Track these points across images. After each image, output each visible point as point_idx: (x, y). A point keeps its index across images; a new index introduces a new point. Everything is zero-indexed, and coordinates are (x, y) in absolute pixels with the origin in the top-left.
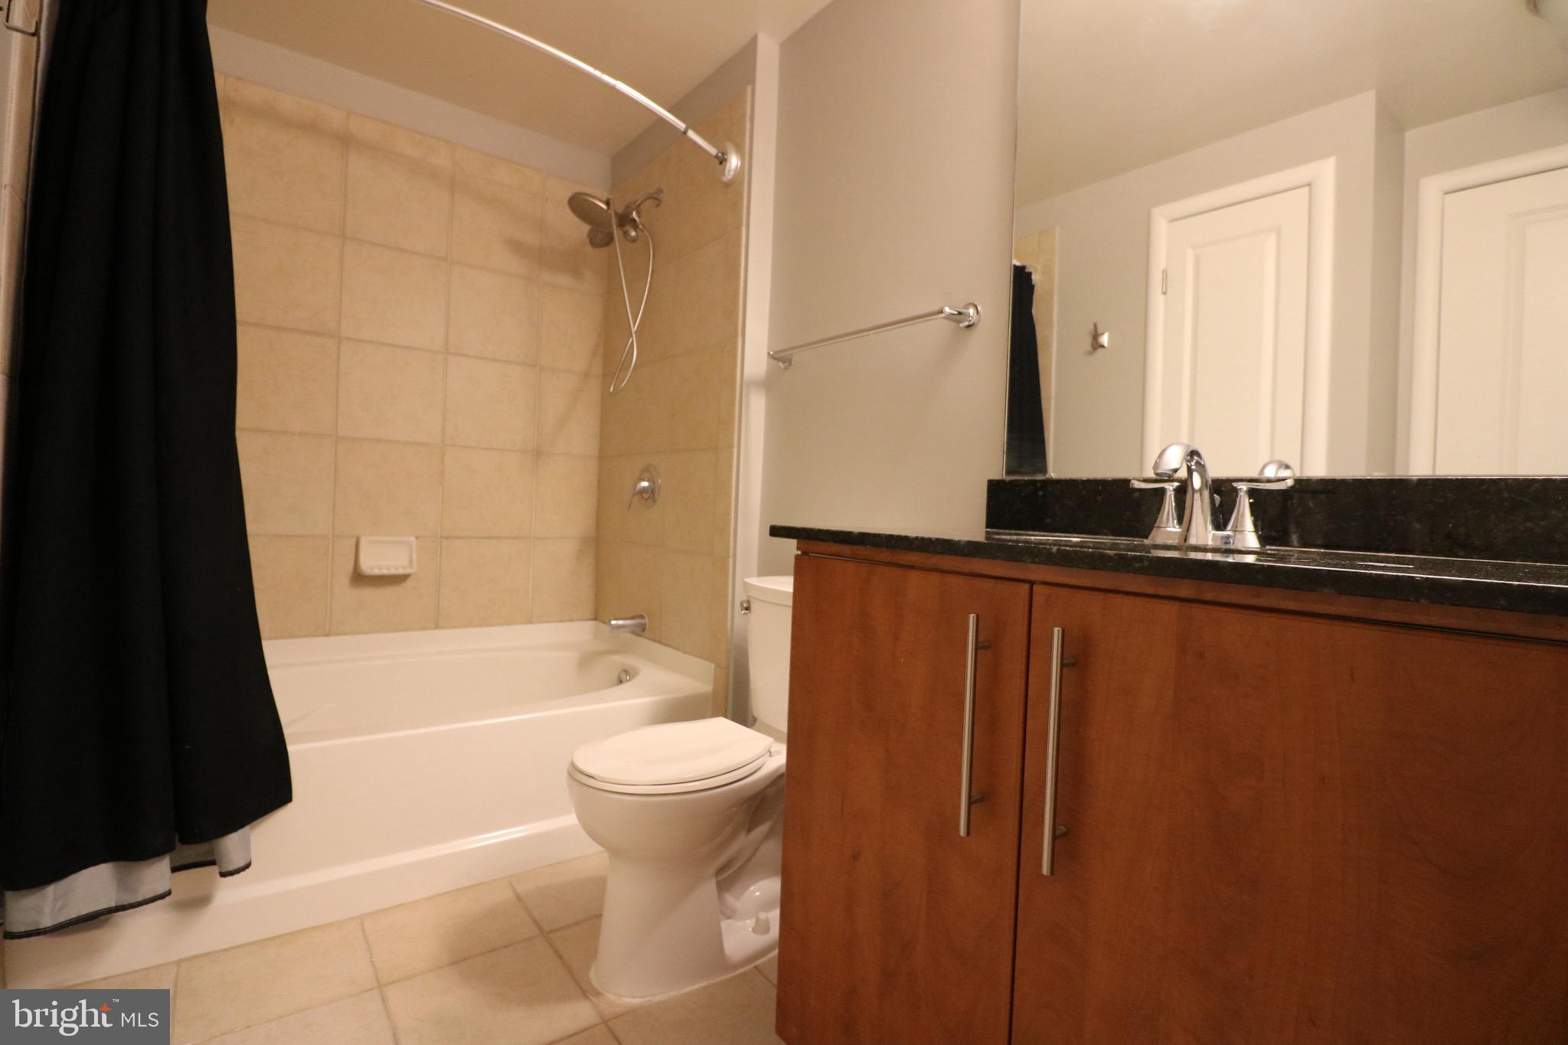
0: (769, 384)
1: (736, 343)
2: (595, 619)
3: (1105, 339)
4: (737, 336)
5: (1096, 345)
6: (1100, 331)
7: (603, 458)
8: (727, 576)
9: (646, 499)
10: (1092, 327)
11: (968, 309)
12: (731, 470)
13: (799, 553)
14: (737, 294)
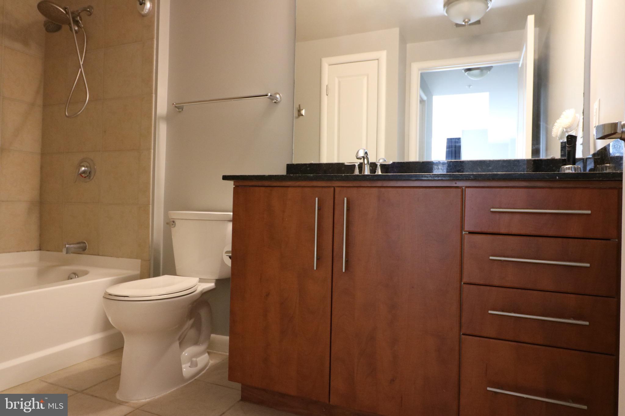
0: (168, 119)
1: (152, 97)
2: (40, 250)
3: (303, 112)
4: (152, 93)
5: (300, 115)
6: (301, 109)
7: (43, 154)
8: (148, 214)
9: (85, 177)
10: (298, 106)
11: (276, 95)
12: (150, 162)
13: (234, 186)
14: (151, 72)
